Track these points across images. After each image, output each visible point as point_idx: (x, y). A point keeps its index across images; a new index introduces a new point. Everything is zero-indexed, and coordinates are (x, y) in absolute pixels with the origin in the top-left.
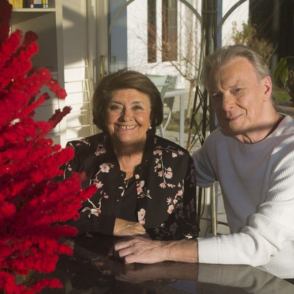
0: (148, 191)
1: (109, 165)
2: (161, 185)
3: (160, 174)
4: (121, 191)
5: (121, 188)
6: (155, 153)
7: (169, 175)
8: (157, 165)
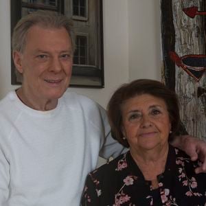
0: (174, 199)
1: (133, 178)
2: (187, 194)
3: (185, 183)
4: (150, 199)
5: (148, 197)
6: (177, 162)
7: (194, 185)
8: (181, 174)
